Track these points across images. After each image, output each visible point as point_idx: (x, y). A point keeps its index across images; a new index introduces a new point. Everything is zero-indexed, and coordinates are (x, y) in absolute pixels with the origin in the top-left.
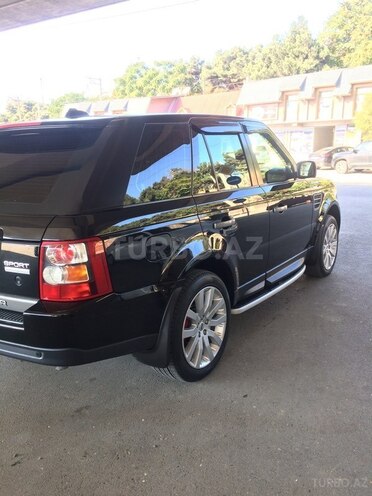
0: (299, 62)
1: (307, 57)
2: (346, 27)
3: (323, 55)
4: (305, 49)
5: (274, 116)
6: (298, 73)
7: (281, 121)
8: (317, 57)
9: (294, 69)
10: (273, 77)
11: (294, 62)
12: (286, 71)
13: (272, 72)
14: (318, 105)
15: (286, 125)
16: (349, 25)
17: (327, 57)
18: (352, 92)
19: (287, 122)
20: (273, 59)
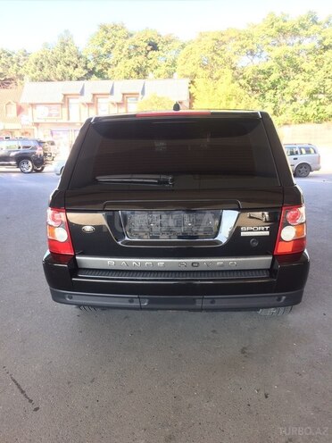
0: (70, 70)
1: (77, 67)
2: (105, 46)
3: (90, 66)
4: (74, 59)
5: (58, 115)
6: (71, 79)
7: (65, 120)
8: (86, 68)
9: (66, 75)
10: (47, 80)
11: (66, 69)
12: (60, 77)
13: (46, 75)
14: (97, 108)
15: (69, 124)
16: (108, 44)
17: (94, 69)
18: (123, 100)
19: (70, 121)
20: (46, 64)
